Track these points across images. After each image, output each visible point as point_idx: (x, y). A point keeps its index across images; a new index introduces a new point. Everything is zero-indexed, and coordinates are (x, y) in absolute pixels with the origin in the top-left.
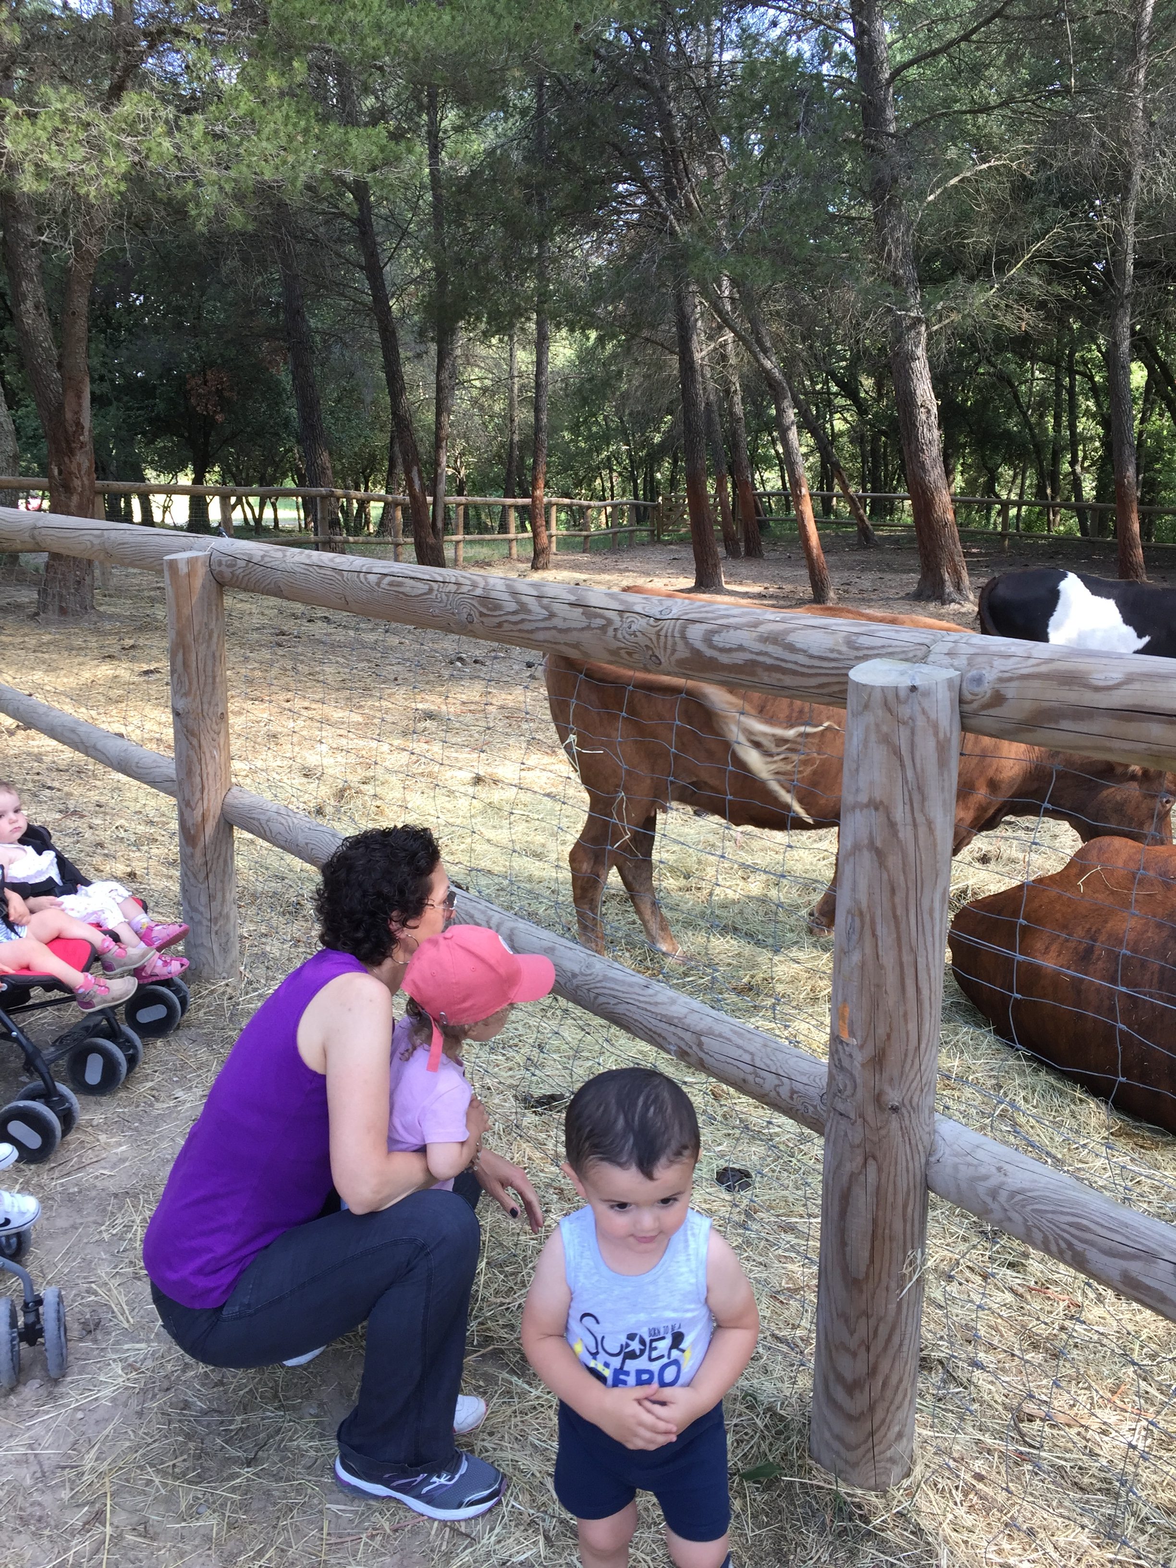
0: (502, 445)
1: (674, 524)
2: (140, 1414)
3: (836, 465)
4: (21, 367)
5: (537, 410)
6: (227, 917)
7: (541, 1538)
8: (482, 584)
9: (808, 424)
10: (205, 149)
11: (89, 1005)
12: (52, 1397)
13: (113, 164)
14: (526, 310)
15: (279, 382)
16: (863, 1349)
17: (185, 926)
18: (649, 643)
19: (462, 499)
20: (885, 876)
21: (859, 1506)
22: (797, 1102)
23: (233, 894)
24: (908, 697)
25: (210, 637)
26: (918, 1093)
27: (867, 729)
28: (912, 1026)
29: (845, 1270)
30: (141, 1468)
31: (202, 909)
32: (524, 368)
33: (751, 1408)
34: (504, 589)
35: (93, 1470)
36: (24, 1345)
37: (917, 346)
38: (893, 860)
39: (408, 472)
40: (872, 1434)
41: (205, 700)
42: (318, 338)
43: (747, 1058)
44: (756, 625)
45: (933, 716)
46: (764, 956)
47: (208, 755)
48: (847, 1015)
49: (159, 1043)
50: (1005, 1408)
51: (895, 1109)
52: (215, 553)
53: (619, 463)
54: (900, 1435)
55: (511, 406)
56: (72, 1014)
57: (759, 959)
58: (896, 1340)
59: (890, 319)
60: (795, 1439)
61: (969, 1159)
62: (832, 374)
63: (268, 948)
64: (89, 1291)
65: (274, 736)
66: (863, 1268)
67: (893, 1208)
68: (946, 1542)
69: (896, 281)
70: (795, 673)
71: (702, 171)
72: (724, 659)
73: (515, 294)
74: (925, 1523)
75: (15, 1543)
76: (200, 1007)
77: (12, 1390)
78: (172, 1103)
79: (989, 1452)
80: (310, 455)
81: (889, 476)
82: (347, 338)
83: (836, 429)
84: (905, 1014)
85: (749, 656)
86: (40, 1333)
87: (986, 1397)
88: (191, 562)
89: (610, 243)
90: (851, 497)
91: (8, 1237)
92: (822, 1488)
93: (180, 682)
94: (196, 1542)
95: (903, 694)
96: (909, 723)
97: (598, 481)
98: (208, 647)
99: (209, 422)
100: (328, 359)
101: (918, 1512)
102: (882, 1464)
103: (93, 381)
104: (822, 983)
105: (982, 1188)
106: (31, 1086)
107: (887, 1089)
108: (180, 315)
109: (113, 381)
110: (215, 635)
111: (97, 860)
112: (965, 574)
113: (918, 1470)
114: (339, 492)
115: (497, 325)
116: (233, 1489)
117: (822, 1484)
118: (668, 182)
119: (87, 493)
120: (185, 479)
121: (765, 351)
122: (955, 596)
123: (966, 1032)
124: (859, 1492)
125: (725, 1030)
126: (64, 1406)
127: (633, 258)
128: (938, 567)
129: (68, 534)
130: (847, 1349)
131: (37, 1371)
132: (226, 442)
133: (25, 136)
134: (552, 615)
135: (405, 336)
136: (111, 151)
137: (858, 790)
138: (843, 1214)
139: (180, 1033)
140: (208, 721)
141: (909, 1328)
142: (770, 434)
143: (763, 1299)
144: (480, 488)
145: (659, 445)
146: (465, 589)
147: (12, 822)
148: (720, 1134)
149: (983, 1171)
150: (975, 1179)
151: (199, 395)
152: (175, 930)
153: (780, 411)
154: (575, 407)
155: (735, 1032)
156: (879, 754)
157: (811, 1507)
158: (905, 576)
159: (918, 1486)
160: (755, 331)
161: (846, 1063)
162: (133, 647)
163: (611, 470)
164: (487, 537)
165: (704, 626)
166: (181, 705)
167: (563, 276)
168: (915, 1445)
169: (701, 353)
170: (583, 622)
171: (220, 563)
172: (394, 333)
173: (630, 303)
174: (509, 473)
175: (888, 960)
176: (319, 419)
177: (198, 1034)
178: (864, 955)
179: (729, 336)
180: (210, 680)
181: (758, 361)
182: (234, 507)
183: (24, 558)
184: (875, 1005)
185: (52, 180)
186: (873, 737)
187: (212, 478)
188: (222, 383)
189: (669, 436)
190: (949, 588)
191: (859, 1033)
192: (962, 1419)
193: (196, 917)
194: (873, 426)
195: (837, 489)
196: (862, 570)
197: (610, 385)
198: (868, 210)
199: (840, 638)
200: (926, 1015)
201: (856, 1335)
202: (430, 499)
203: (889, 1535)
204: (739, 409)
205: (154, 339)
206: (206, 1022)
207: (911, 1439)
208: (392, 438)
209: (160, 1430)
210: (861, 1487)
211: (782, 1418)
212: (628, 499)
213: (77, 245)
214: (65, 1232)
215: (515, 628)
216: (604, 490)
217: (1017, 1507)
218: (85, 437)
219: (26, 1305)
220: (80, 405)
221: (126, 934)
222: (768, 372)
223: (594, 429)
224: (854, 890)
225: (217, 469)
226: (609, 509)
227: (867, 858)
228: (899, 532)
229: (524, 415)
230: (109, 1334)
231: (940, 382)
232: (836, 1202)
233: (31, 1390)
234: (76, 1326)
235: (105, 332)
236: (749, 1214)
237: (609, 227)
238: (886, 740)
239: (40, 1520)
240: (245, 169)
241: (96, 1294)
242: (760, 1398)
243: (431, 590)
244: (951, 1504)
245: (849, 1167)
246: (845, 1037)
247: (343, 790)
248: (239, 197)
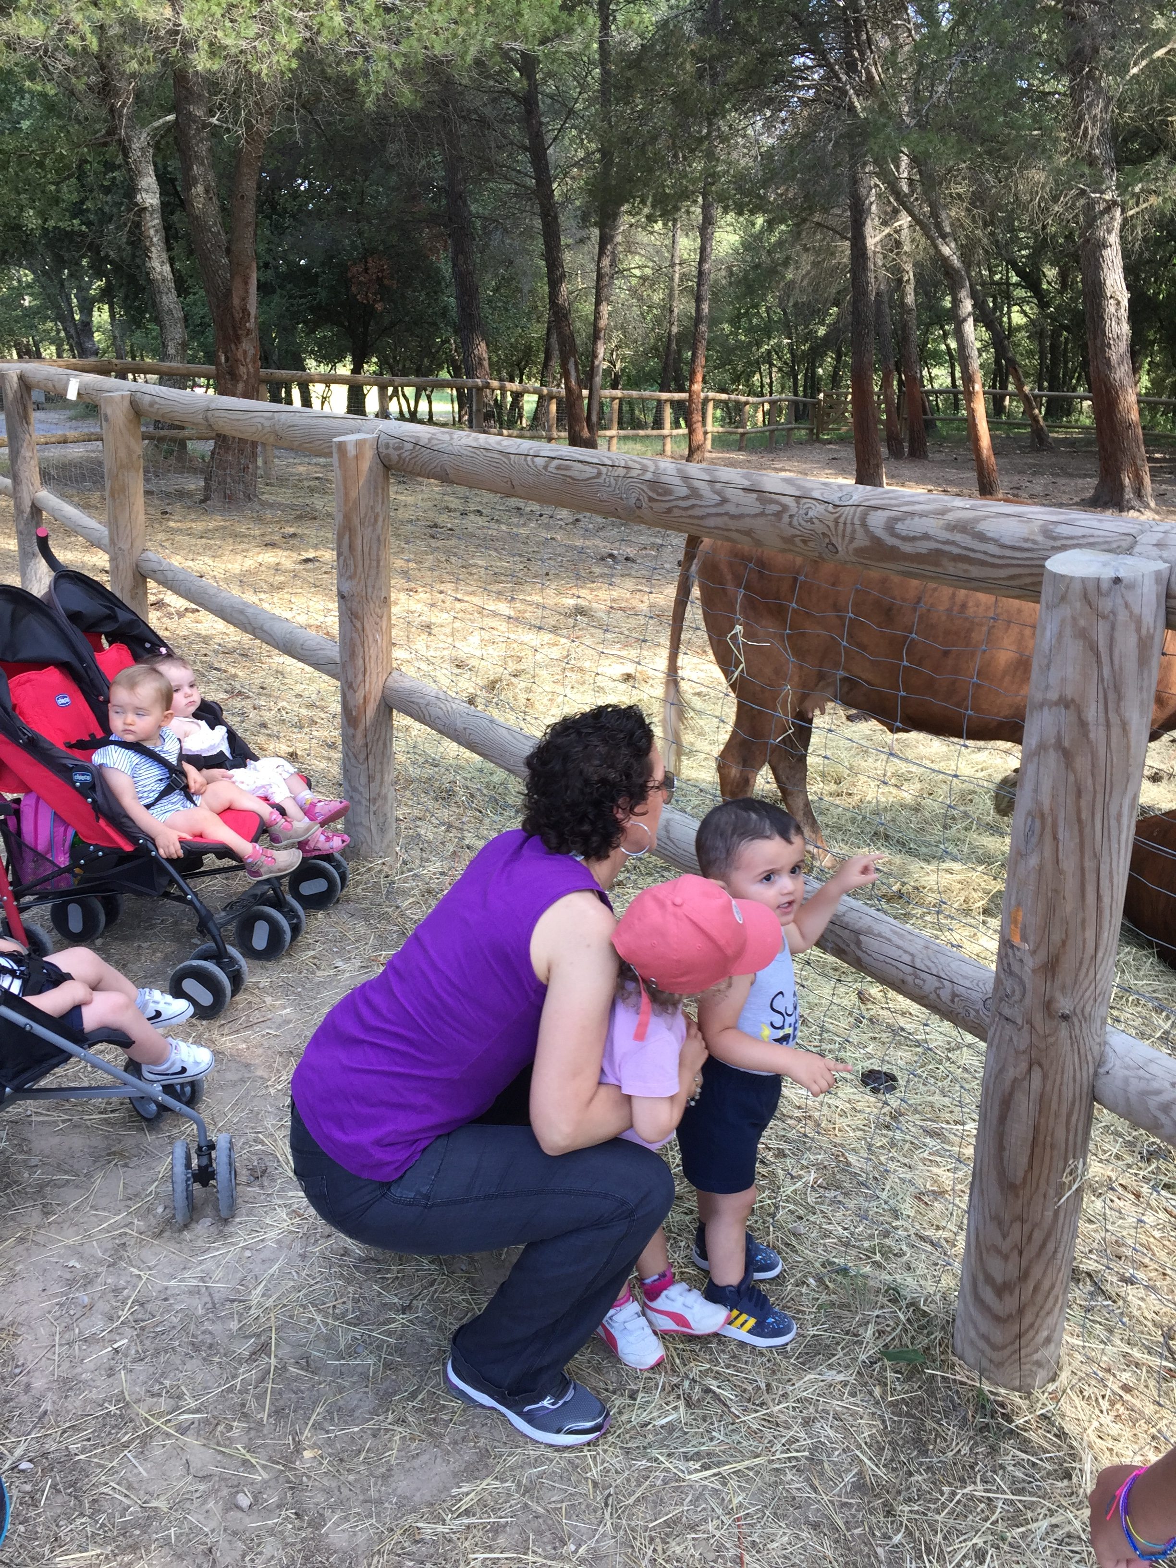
0: (659, 338)
1: (834, 422)
2: (303, 1257)
3: (1012, 362)
4: (190, 253)
5: (699, 300)
6: (385, 798)
7: (681, 1403)
8: (652, 468)
9: (984, 317)
10: (376, 22)
11: (256, 873)
12: (223, 1236)
13: (285, 40)
14: (693, 193)
15: (438, 270)
16: (1016, 1253)
17: (345, 803)
18: (826, 531)
19: (618, 393)
20: (1071, 778)
21: (1002, 1405)
22: (958, 1007)
23: (390, 777)
24: (1110, 589)
25: (376, 520)
26: (1091, 1002)
27: (1063, 622)
28: (1090, 934)
29: (1002, 1174)
30: (304, 1307)
31: (361, 789)
32: (686, 256)
33: (894, 1301)
34: (674, 473)
35: (260, 1305)
36: (197, 1186)
37: (1109, 232)
38: (1082, 763)
39: (564, 365)
40: (1020, 1336)
41: (369, 584)
42: (478, 224)
43: (907, 958)
44: (943, 512)
45: (1136, 611)
46: (915, 866)
47: (371, 638)
48: (1020, 919)
49: (320, 915)
50: (1155, 1325)
51: (1065, 1017)
52: (383, 436)
53: (780, 358)
54: (1048, 1340)
55: (671, 296)
56: (241, 883)
57: (911, 868)
58: (1051, 1246)
59: (1082, 201)
60: (938, 1335)
61: (1141, 1072)
62: (1013, 263)
63: (423, 832)
64: (257, 1141)
65: (428, 627)
66: (1020, 1174)
67: (1057, 1115)
68: (1090, 1447)
69: (1091, 161)
70: (983, 563)
71: (885, 43)
72: (907, 548)
73: (683, 175)
74: (1068, 1427)
75: (188, 1366)
76: (358, 883)
77: (186, 1226)
78: (332, 972)
79: (1137, 1365)
80: (466, 346)
81: (1069, 374)
82: (508, 224)
83: (1014, 323)
84: (1083, 922)
85: (933, 545)
86: (212, 1175)
87: (1136, 1313)
88: (359, 444)
89: (783, 122)
90: (1026, 396)
91: (182, 1085)
92: (965, 1384)
93: (346, 565)
94: (355, 1379)
95: (1105, 586)
96: (1111, 618)
97: (757, 376)
98: (374, 530)
99: (368, 311)
100: (486, 245)
101: (1063, 1416)
102: (1028, 1366)
103: (259, 269)
104: (975, 895)
105: (1153, 1102)
106: (203, 947)
107: (1058, 995)
108: (345, 200)
109: (276, 268)
110: (381, 519)
111: (261, 739)
112: (1147, 479)
113: (1064, 1377)
114: (495, 384)
115: (662, 209)
116: (389, 1333)
117: (965, 1380)
118: (848, 53)
119: (252, 380)
120: (344, 369)
121: (944, 236)
122: (1135, 503)
123: (1129, 953)
124: (1002, 1391)
125: (885, 930)
126: (232, 1244)
127: (807, 137)
128: (1119, 471)
129: (239, 416)
130: (999, 1252)
131: (209, 1210)
132: (385, 331)
133: (201, 12)
134: (724, 501)
135: (566, 221)
136: (284, 27)
137: (1047, 687)
138: (1003, 1119)
139: (339, 906)
140: (372, 605)
141: (1065, 1237)
142: (942, 328)
143: (908, 1199)
144: (634, 383)
145: (822, 339)
146: (634, 473)
147: (187, 696)
148: (866, 1037)
149: (1155, 1085)
150: (1145, 1094)
151: (360, 283)
152: (336, 805)
153: (956, 302)
154: (737, 298)
155: (895, 933)
156: (1073, 648)
157: (952, 1401)
158: (1080, 481)
159: (1064, 1392)
160: (935, 214)
161: (1016, 968)
162: (294, 535)
163: (771, 365)
164: (641, 432)
165: (887, 513)
166: (346, 588)
167: (735, 155)
168: (1063, 1351)
169: (873, 239)
170: (757, 508)
171: (387, 446)
172: (556, 218)
173: (803, 184)
174: (665, 369)
175: (1069, 865)
176: (478, 308)
177: (356, 909)
178: (1042, 858)
179: (905, 220)
180: (374, 564)
181: (936, 247)
182: (391, 398)
183: (190, 444)
184: (1051, 909)
185: (225, 58)
186: (1068, 631)
187: (370, 368)
188: (382, 271)
189: (834, 330)
190: (1129, 494)
191: (1032, 938)
192: (1110, 1331)
193: (357, 797)
194: (1054, 319)
195: (1011, 388)
196: (1034, 474)
197: (777, 272)
198: (1062, 85)
199: (1036, 527)
200: (1106, 925)
201: (1009, 1240)
202: (585, 392)
203: (1031, 1435)
204: (910, 299)
205: (318, 225)
206: (365, 898)
207: (1059, 1344)
208: (549, 329)
209: (322, 1273)
210: (1005, 1387)
211: (925, 1314)
212: (788, 395)
213: (249, 126)
214: (234, 1084)
215: (684, 513)
216: (762, 386)
217: (1165, 1421)
218: (251, 324)
219: (200, 1148)
220: (247, 292)
221: (292, 809)
222: (945, 260)
223: (755, 321)
224: (1036, 790)
225: (374, 360)
226: (767, 406)
227: (1052, 758)
228: (1076, 433)
229: (683, 306)
230: (275, 1181)
231: (1130, 271)
232: (996, 1107)
233: (203, 1227)
234: (245, 1171)
235: (270, 218)
236: (896, 1115)
237: (782, 103)
238: (1083, 634)
239: (211, 1346)
240: (415, 43)
241: (262, 1143)
242: (903, 1292)
243: (599, 474)
244: (1097, 1412)
245: (1011, 1073)
246: (1017, 941)
247: (494, 682)
248: (408, 74)
